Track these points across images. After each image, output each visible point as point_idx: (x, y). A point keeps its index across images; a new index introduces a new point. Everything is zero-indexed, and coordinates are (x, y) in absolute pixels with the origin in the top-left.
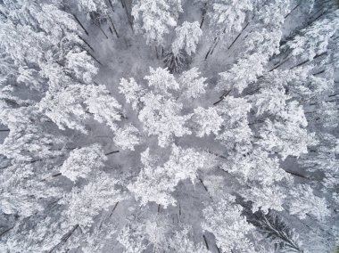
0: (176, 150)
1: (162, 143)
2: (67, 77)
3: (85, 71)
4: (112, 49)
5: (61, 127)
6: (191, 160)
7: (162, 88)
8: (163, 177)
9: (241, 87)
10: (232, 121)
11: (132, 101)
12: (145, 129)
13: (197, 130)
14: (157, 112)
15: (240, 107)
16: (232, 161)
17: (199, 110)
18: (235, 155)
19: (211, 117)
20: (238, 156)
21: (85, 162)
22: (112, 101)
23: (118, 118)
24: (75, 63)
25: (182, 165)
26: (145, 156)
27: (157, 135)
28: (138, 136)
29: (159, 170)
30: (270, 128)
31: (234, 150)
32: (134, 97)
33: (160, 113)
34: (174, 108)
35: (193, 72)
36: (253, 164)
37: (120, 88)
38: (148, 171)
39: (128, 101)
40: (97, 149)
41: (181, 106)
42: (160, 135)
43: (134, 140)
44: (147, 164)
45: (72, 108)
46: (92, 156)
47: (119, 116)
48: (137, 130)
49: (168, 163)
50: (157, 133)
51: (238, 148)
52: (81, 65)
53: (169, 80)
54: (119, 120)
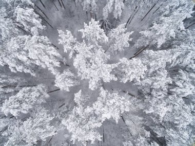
0: (103, 93)
1: (92, 86)
2: (17, 30)
3: (33, 25)
4: (61, 18)
5: (12, 70)
6: (117, 104)
7: (94, 40)
8: (91, 115)
9: (161, 42)
10: (152, 70)
11: (69, 51)
12: (79, 74)
13: (122, 77)
14: (88, 60)
15: (163, 58)
16: (149, 103)
17: (124, 60)
18: (151, 99)
19: (137, 65)
20: (155, 100)
21: (27, 100)
22: (51, 50)
23: (57, 64)
24: (22, 17)
25: (108, 107)
26: (78, 96)
27: (89, 80)
28: (74, 79)
29: (89, 110)
30: (184, 78)
31: (150, 94)
32: (70, 48)
33: (91, 61)
34: (103, 58)
35: (121, 28)
36: (170, 109)
37: (59, 40)
38: (79, 110)
39: (65, 51)
40: (41, 89)
41: (108, 57)
42: (91, 80)
43: (69, 83)
44: (79, 103)
45: (17, 55)
46: (35, 94)
47: (59, 63)
48: (72, 75)
49: (97, 103)
50: (88, 78)
51: (154, 93)
52: (28, 19)
53: (100, 34)
54: (59, 66)
